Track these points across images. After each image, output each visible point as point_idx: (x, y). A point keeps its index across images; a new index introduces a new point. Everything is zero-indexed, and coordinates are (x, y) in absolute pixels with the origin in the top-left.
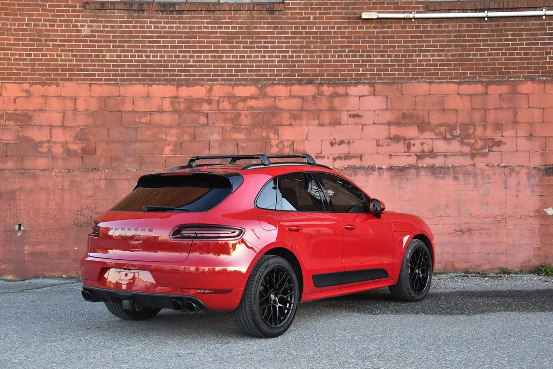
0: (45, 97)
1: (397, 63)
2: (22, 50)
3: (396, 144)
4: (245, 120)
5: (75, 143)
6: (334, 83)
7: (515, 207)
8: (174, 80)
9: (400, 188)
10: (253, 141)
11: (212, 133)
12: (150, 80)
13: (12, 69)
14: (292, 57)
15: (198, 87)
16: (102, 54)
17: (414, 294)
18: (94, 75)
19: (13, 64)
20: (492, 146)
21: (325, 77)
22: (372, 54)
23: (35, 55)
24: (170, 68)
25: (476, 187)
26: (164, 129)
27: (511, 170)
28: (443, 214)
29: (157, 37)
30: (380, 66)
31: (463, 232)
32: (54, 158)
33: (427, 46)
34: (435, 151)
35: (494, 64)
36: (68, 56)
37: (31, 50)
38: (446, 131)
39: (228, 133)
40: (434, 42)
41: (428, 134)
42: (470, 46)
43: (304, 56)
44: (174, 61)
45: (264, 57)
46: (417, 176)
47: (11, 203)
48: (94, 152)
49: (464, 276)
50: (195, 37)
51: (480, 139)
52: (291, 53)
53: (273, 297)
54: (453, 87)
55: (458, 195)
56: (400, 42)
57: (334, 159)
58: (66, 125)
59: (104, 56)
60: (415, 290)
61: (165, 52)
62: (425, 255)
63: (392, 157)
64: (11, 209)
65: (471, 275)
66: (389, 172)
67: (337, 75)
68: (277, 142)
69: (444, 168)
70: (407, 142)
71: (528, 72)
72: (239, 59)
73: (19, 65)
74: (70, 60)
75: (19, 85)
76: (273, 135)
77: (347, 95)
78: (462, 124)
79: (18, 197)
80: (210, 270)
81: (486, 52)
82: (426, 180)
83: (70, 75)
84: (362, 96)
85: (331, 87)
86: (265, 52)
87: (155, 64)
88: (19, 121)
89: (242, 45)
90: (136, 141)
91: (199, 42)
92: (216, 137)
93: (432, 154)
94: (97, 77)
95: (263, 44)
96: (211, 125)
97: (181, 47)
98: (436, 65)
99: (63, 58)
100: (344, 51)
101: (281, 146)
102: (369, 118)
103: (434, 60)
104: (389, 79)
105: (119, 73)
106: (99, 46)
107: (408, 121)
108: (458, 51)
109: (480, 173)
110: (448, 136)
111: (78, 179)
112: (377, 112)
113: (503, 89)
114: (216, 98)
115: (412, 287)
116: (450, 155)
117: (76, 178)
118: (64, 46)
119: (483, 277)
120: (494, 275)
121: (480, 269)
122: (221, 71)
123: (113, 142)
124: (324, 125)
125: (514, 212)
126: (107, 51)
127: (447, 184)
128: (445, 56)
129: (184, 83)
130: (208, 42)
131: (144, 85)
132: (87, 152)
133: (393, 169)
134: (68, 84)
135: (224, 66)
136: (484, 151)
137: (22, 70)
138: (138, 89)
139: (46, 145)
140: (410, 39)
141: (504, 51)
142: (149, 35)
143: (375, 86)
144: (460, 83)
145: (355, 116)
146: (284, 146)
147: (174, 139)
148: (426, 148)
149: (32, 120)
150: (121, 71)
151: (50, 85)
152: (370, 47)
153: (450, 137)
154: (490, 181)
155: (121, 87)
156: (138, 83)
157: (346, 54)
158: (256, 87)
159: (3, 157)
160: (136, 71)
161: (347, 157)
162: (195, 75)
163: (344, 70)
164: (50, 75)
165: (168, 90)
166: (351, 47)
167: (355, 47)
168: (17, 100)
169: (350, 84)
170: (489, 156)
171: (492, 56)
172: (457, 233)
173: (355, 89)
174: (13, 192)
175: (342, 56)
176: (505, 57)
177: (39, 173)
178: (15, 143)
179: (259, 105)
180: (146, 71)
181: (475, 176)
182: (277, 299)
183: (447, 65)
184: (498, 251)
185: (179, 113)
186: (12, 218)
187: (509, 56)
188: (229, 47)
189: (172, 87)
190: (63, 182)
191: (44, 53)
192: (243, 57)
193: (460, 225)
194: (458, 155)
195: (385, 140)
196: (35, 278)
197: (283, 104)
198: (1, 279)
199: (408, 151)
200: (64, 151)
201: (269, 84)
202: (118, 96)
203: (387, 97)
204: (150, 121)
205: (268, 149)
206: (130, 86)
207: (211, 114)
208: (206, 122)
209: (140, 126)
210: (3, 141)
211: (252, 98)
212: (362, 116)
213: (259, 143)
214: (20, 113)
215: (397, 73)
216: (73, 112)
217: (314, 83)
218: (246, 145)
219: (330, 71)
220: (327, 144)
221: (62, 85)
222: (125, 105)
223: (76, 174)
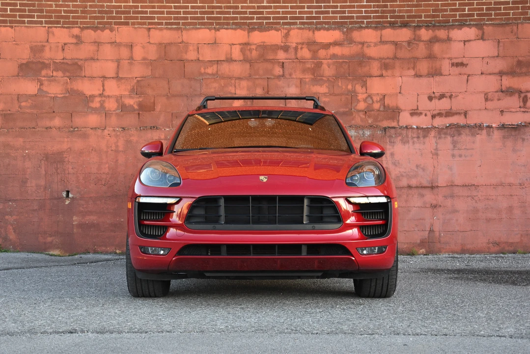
0: (98, 44)
3: (509, 98)
4: (328, 71)
5: (130, 97)
6: (434, 26)
8: (245, 24)
9: (514, 151)
10: (336, 95)
11: (289, 86)
12: (217, 24)
13: (60, 12)
15: (273, 32)
18: (153, 18)
19: (61, 6)
21: (423, 19)
24: (240, 10)
26: (233, 81)
30: (490, 4)
32: (107, 115)
39: (307, 86)
44: (245, 2)
47: (59, 166)
48: (152, 108)
57: (433, 117)
58: (120, 76)
63: (504, 113)
64: (58, 173)
66: (500, 131)
67: (438, 16)
68: (365, 96)
70: (523, 95)
73: (68, 6)
74: (126, 1)
75: (68, 30)
76: (360, 87)
77: (449, 39)
79: (66, 159)
83: (126, 18)
84: (467, 41)
85: (430, 31)
87: (223, 5)
88: (68, 72)
90: (200, 95)
92: (293, 90)
94: (156, 21)
101: (369, 101)
102: (476, 66)
104: (501, 19)
105: (182, 15)
107: (524, 70)
111: (134, 139)
112: (486, 60)
114: (294, 45)
117: (132, 138)
122: (300, 13)
123: (174, 96)
124: (421, 76)
131: (210, 29)
132: (145, 108)
133: (505, 128)
134: (124, 28)
135: (303, 7)
137: (72, 12)
138: (204, 34)
143: (483, 29)
145: (457, 65)
146: (373, 101)
147: (244, 92)
149: (82, 70)
150: (185, 13)
151: (103, 30)
155: (184, 32)
156: (203, 27)
158: (340, 31)
159: (49, 113)
160: (201, 13)
161: (449, 114)
163: (446, 10)
164: (103, 18)
165: (240, 36)
168: (66, 47)
169: (453, 27)
173: (460, 31)
174: (60, 154)
177: (91, 131)
178: (63, 97)
179: (344, 53)
180: (212, 13)
185: (250, 63)
186: (59, 184)
189: (242, 31)
190: (117, 142)
195: (494, 93)
196: (85, 253)
197: (372, 52)
198: (46, 254)
199: (524, 107)
200: (118, 107)
201: (356, 27)
202: (181, 43)
203: (499, 42)
204: (217, 72)
205: (354, 105)
206: (194, 31)
207: (287, 64)
208: (281, 73)
209: (206, 77)
210: (50, 95)
211: (336, 44)
212: (467, 64)
213: (343, 98)
214: (69, 63)
215: (512, 12)
216: (129, 61)
217: (410, 26)
218: (328, 100)
219: (429, 11)
220: (424, 98)
221: (116, 29)
222: (188, 53)
223: (132, 133)
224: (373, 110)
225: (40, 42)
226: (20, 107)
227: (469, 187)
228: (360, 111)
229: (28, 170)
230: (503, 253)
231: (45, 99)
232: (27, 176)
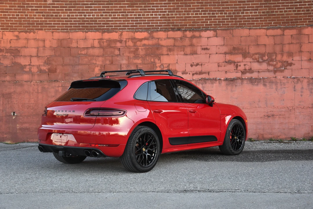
0: (27, 39)
1: (230, 18)
2: (14, 12)
3: (229, 65)
4: (141, 52)
5: (44, 66)
6: (193, 30)
7: (300, 102)
8: (100, 29)
9: (232, 91)
10: (145, 64)
11: (122, 60)
12: (87, 29)
13: (8, 24)
14: (168, 15)
15: (114, 33)
16: (59, 14)
17: (233, 151)
18: (55, 27)
19: (9, 21)
20: (287, 66)
21: (188, 26)
22: (215, 12)
23: (21, 15)
24: (98, 22)
25: (277, 90)
26: (95, 58)
27: (298, 80)
28: (257, 106)
29: (90, 4)
30: (220, 19)
31: (269, 117)
32: (33, 74)
33: (248, 7)
34: (252, 69)
35: (288, 17)
36: (40, 15)
37: (19, 12)
38: (259, 57)
39: (131, 60)
40: (252, 4)
41: (248, 59)
42: (273, 6)
43: (175, 15)
44: (100, 18)
45: (152, 15)
46: (242, 84)
47: (9, 100)
48: (55, 71)
49: (269, 142)
50: (112, 4)
51: (279, 62)
52: (168, 12)
53: (144, 149)
54: (263, 31)
55: (266, 95)
56: (232, 5)
57: (193, 74)
58: (39, 55)
59: (60, 16)
60: (234, 149)
61: (95, 13)
62: (241, 129)
63: (227, 73)
64: (9, 104)
65: (273, 141)
66: (225, 81)
67: (195, 25)
68: (160, 64)
69: (258, 79)
70: (236, 64)
71: (309, 22)
72: (137, 16)
73: (12, 21)
74: (41, 18)
75: (12, 33)
76: (158, 60)
77: (200, 37)
78: (269, 53)
79: (13, 97)
80: (107, 134)
81: (283, 10)
82: (247, 86)
83: (41, 27)
84: (209, 37)
85: (191, 32)
86: (153, 12)
87: (89, 20)
88: (13, 53)
89: (139, 8)
90: (79, 64)
91: (115, 7)
92: (124, 62)
93: (251, 71)
94: (56, 28)
95: (151, 8)
96: (122, 55)
97: (104, 10)
98: (253, 18)
99: (37, 17)
100: (199, 11)
101: (162, 67)
102: (213, 50)
103: (252, 16)
104: (225, 27)
105: (69, 25)
106: (57, 10)
107: (236, 52)
108: (266, 9)
109: (279, 82)
110: (260, 60)
111: (46, 86)
112: (218, 47)
113: (294, 32)
114: (125, 40)
115: (233, 147)
116: (261, 72)
117: (45, 86)
118: (37, 10)
119: (280, 143)
120: (287, 141)
121: (279, 138)
122: (127, 23)
123: (66, 65)
124: (187, 55)
125: (299, 105)
126: (62, 13)
127: (260, 88)
128: (259, 13)
129: (106, 31)
130: (120, 7)
131: (83, 32)
132: (52, 71)
134: (40, 32)
135: (129, 21)
136: (282, 69)
137: (14, 24)
138: (80, 35)
139: (28, 67)
140: (238, 3)
141: (294, 9)
142: (86, 3)
143: (217, 32)
144: (267, 29)
145: (205, 49)
146: (164, 67)
147: (100, 63)
148: (247, 68)
149: (20, 53)
150: (70, 24)
151: (30, 32)
152: (214, 8)
153: (262, 61)
154: (285, 86)
155: (70, 33)
156: (79, 31)
157: (200, 12)
158: (147, 32)
159: (4, 74)
160: (79, 24)
161: (201, 73)
162: (112, 26)
163: (199, 22)
164: (30, 27)
165: (97, 35)
166: (203, 8)
167: (205, 8)
168: (12, 41)
169: (202, 31)
170: (285, 72)
171: (287, 12)
172: (265, 117)
173: (205, 32)
174: (10, 94)
175: (197, 14)
176: (295, 13)
177: (25, 83)
178: (10, 66)
179: (149, 43)
180: (84, 24)
181: (276, 83)
182: (147, 151)
183: (260, 18)
184: (290, 128)
185: (103, 48)
186: (10, 109)
187: (297, 12)
188: (132, 10)
189: (99, 33)
190: (38, 88)
191: (26, 14)
192: (140, 15)
193: (267, 112)
194: (266, 71)
195: (222, 63)
196: (22, 142)
197: (163, 43)
198: (4, 143)
199: (237, 69)
200: (38, 70)
201: (155, 31)
202: (69, 39)
203: (224, 38)
204: (87, 53)
205: (154, 69)
206: (75, 33)
207: (121, 49)
208: (119, 53)
209: (81, 56)
210: (4, 65)
211: (145, 39)
212: (209, 49)
213: (149, 66)
214: (13, 49)
215: (230, 23)
216: (43, 48)
217: (181, 30)
218: (142, 66)
219: (190, 23)
220: (189, 66)
221: (36, 32)
222: (72, 44)
223: (45, 83)
231: (2, 67)
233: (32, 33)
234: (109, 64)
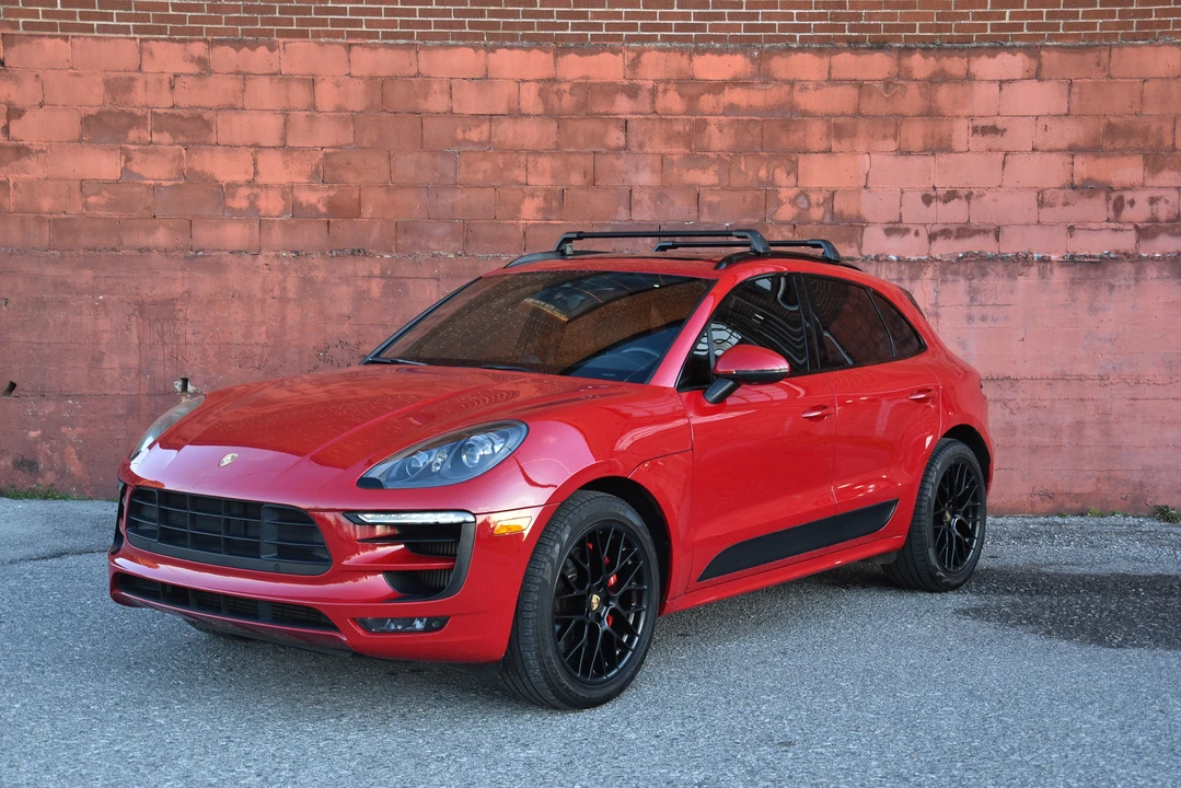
0: (243, 75)
3: (1087, 201)
4: (718, 139)
5: (311, 188)
6: (940, 49)
8: (548, 38)
9: (1092, 309)
10: (734, 190)
11: (637, 169)
12: (491, 37)
13: (165, 7)
15: (607, 57)
18: (358, 23)
21: (917, 33)
24: (538, 8)
26: (522, 159)
30: (1056, 3)
32: (263, 223)
39: (675, 170)
41: (1168, 177)
46: (1137, 280)
47: (166, 329)
48: (355, 211)
57: (932, 237)
58: (290, 143)
63: (1076, 232)
64: (164, 343)
66: (1065, 269)
67: (948, 28)
68: (795, 191)
70: (1114, 196)
75: (182, 46)
76: (785, 175)
77: (969, 77)
79: (181, 315)
82: (1157, 290)
84: (1007, 82)
85: (932, 58)
88: (183, 134)
90: (455, 186)
92: (646, 178)
93: (1177, 225)
94: (364, 29)
96: (635, 149)
101: (802, 203)
102: (1022, 135)
104: (1077, 37)
105: (418, 18)
107: (1119, 144)
111: (319, 275)
112: (1042, 122)
114: (650, 84)
117: (314, 273)
122: (663, 16)
123: (401, 187)
124: (909, 153)
131: (476, 48)
132: (340, 211)
134: (297, 43)
135: (670, 5)
137: (189, 8)
138: (463, 59)
143: (1040, 57)
145: (985, 131)
146: (809, 204)
147: (545, 181)
148: (1163, 212)
149: (211, 131)
150: (423, 13)
151: (253, 46)
155: (422, 54)
156: (461, 43)
158: (744, 52)
159: (146, 219)
160: (458, 13)
161: (964, 232)
162: (598, 27)
163: (965, 16)
164: (254, 21)
165: (536, 63)
168: (178, 83)
169: (978, 51)
173: (991, 60)
174: (169, 303)
177: (231, 258)
178: (172, 187)
179: (752, 102)
180: (481, 13)
185: (558, 120)
186: (167, 364)
189: (543, 54)
190: (285, 280)
195: (1057, 191)
197: (809, 100)
199: (1117, 219)
200: (285, 206)
201: (778, 48)
202: (414, 77)
203: (1071, 84)
204: (490, 138)
205: (770, 210)
206: (443, 52)
207: (635, 123)
208: (622, 142)
209: (466, 148)
210: (145, 182)
211: (736, 83)
212: (1005, 130)
213: (749, 196)
214: (184, 115)
215: (1101, 21)
216: (308, 113)
217: (890, 49)
218: (719, 199)
219: (930, 16)
220: (915, 199)
221: (281, 46)
222: (429, 99)
223: (315, 262)
224: (809, 223)
225: (125, 71)
226: (85, 205)
227: (1000, 382)
228: (784, 223)
229: (104, 335)
230: (1061, 515)
231: (136, 189)
232: (103, 348)
233: (263, 50)
234: (580, 188)
